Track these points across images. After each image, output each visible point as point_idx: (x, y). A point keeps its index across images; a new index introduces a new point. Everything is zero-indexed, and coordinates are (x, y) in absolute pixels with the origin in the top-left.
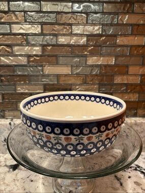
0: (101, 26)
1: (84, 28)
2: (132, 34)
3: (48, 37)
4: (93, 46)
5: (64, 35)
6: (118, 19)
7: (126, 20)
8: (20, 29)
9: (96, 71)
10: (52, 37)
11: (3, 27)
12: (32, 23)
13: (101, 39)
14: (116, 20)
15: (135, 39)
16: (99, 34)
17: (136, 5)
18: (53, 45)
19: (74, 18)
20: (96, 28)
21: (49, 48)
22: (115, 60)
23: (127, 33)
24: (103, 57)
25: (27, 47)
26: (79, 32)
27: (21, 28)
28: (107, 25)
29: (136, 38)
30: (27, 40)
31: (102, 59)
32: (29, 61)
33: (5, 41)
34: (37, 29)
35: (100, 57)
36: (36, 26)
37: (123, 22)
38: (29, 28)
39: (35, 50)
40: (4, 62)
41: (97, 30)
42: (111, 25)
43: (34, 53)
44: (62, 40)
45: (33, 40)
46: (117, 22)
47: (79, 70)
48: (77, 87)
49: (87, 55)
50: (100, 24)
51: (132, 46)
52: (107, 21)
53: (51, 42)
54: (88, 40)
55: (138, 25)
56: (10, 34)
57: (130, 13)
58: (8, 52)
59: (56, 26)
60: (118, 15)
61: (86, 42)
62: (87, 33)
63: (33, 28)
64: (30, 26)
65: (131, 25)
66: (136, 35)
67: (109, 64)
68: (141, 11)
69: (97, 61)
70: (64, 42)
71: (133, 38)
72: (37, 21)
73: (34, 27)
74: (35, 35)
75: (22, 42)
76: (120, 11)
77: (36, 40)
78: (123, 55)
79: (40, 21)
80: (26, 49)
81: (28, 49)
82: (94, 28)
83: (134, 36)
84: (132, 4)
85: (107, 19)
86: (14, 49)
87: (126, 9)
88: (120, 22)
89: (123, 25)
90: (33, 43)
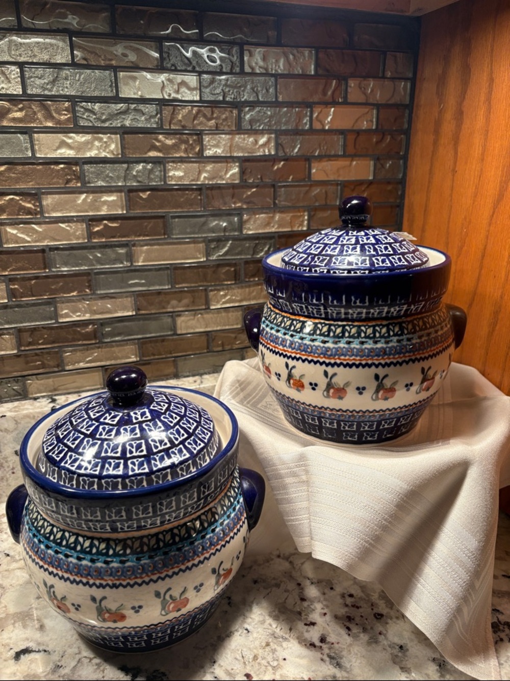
0: (273, 136)
1: (232, 139)
2: (344, 156)
3: (140, 167)
4: (257, 187)
5: (182, 160)
6: (311, 117)
7: (329, 119)
8: (59, 148)
9: (266, 249)
10: (149, 166)
11: (8, 142)
12: (94, 130)
13: (276, 168)
14: (306, 120)
15: (351, 164)
16: (270, 155)
17: (352, 83)
18: (153, 189)
19: (205, 116)
20: (263, 140)
21: (144, 195)
22: (309, 220)
23: (333, 153)
24: (281, 212)
25: (84, 196)
26: (219, 151)
27: (63, 144)
28: (286, 132)
29: (354, 163)
30: (80, 177)
31: (277, 217)
32: (91, 235)
33: (17, 181)
34: (107, 146)
35: (274, 212)
36: (105, 138)
37: (323, 126)
38: (87, 143)
39: (105, 202)
40: (17, 240)
41: (263, 144)
42: (297, 132)
43: (104, 211)
44: (177, 174)
45: (98, 175)
46: (311, 125)
47: (226, 249)
48: (222, 293)
49: (240, 209)
50: (269, 132)
51: (344, 185)
52: (286, 123)
53: (150, 179)
54: (242, 172)
55: (358, 133)
56: (33, 161)
57: (339, 103)
58: (29, 211)
59: (160, 137)
60: (311, 108)
61: (238, 176)
62: (241, 154)
63: (97, 143)
64: (88, 137)
65: (342, 132)
66: (353, 156)
67: (295, 229)
68: (362, 99)
69: (268, 224)
70: (180, 178)
71: (348, 163)
72: (107, 125)
73: (100, 140)
74: (104, 161)
75: (68, 181)
76: (316, 99)
77: (107, 176)
78: (326, 205)
79: (117, 123)
80: (80, 202)
81: (85, 200)
82: (256, 142)
83: (350, 159)
84: (343, 79)
85: (287, 118)
86: (44, 203)
87: (330, 93)
88: (317, 126)
89: (323, 131)
90: (101, 183)
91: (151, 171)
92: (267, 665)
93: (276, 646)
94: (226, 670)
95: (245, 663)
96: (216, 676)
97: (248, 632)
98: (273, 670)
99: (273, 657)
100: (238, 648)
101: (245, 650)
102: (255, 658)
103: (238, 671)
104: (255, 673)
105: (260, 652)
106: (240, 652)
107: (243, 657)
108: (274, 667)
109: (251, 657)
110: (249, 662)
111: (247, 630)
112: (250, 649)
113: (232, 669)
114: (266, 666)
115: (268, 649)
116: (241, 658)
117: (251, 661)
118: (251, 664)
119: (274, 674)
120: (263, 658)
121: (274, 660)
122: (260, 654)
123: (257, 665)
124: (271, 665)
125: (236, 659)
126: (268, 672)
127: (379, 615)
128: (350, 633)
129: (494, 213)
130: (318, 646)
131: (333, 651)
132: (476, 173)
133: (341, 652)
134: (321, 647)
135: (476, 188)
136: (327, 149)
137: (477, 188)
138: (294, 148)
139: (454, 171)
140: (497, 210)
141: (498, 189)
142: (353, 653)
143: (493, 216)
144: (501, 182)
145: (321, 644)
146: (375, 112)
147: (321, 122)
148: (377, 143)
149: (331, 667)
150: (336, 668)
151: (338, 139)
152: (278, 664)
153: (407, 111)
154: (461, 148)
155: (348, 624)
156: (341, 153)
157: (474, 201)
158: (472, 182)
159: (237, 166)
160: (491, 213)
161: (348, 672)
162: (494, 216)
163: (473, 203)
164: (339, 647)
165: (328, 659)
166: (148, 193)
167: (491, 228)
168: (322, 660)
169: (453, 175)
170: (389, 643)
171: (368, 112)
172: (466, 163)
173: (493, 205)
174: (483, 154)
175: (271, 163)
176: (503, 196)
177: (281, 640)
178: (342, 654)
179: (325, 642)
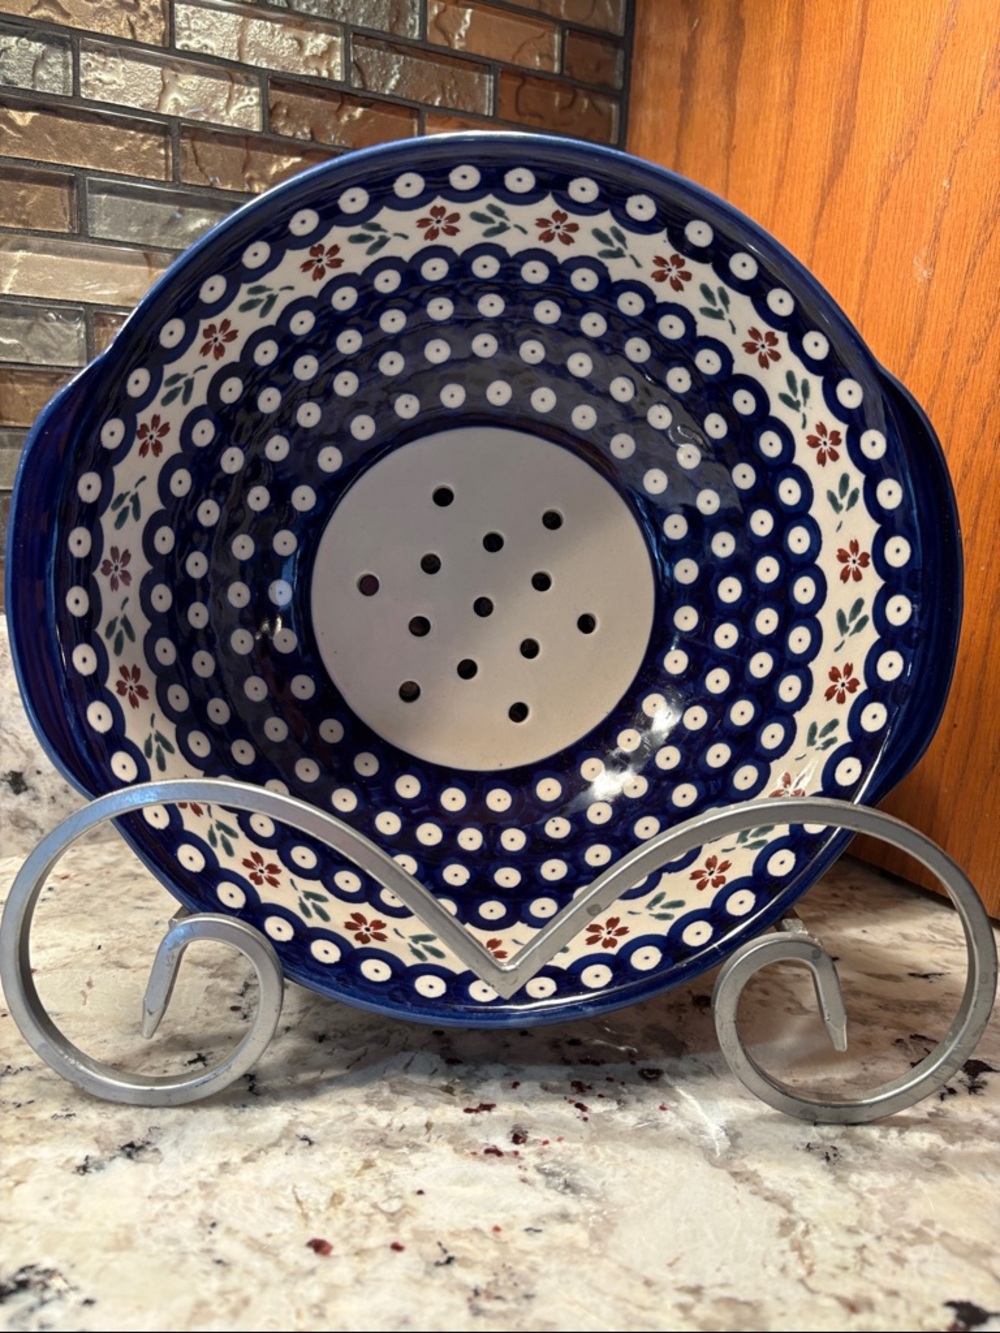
91: (39, 61)
92: (372, 1211)
93: (392, 1166)
94: (251, 1239)
95: (305, 1216)
96: (218, 1256)
97: (311, 1143)
98: (389, 1220)
99: (387, 1192)
100: (283, 1182)
101: (303, 1184)
102: (336, 1199)
103: (286, 1238)
104: (337, 1234)
105: (349, 1185)
106: (289, 1191)
107: (299, 1202)
108: (393, 1214)
109: (324, 1199)
110: (318, 1211)
111: (305, 1139)
112: (318, 1181)
113: (269, 1235)
114: (369, 1216)
115: (369, 1175)
116: (293, 1206)
117: (322, 1208)
118: (323, 1217)
119: (394, 1229)
120: (358, 1199)
121: (390, 1198)
122: (349, 1190)
123: (341, 1215)
124: (382, 1212)
125: (279, 1209)
126: (375, 1229)
127: (651, 1072)
128: (586, 1114)
129: (822, 208)
130: (508, 1154)
131: (548, 1158)
132: (780, 135)
133: (572, 1157)
134: (516, 1153)
135: (780, 168)
136: (459, 97)
137: (782, 167)
138: (387, 78)
139: (729, 148)
140: (829, 199)
141: (829, 154)
142: (602, 1156)
143: (820, 214)
144: (835, 137)
145: (515, 1147)
146: (557, 37)
147: (444, 32)
148: (563, 108)
149: (550, 1194)
150: (563, 1193)
151: (482, 82)
152: (404, 1206)
153: (621, 54)
154: (743, 97)
155: (578, 1099)
156: (488, 111)
157: (777, 196)
158: (770, 159)
159: (255, 94)
160: (817, 211)
161: (598, 1201)
162: (824, 213)
163: (776, 202)
164: (565, 1148)
165: (539, 1177)
166: (30, 115)
167: (818, 242)
168: (524, 1181)
169: (728, 158)
170: (690, 1124)
171: (543, 35)
172: (756, 122)
173: (819, 191)
174: (792, 92)
175: (335, 105)
176: (842, 166)
177: (405, 1150)
178: (574, 1161)
179: (524, 1141)
